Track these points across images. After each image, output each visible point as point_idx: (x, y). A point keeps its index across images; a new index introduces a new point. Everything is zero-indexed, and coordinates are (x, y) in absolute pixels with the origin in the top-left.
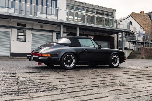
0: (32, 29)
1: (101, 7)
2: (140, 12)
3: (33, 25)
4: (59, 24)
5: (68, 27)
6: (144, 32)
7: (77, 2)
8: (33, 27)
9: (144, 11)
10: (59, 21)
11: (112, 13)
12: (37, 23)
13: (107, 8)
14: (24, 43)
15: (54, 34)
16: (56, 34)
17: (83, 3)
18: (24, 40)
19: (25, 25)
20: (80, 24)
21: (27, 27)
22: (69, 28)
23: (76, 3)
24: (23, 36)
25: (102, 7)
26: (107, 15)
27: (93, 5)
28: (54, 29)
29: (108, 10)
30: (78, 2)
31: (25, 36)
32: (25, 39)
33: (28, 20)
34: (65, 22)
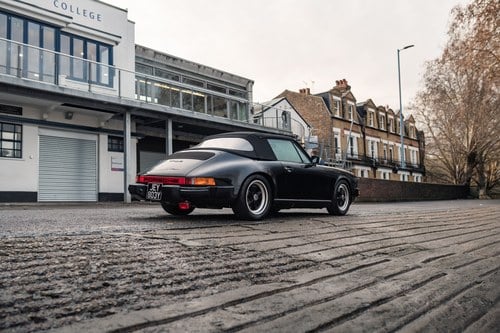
0: (42, 123)
1: (218, 71)
2: (301, 91)
3: (43, 109)
4: (119, 111)
5: (139, 121)
6: (315, 139)
7: (160, 54)
8: (45, 117)
9: (309, 90)
10: (122, 103)
11: (245, 89)
12: (58, 104)
13: (232, 75)
14: (16, 162)
15: (104, 139)
16: (109, 137)
17: (175, 59)
18: (18, 154)
19: (19, 111)
20: (177, 113)
21: (25, 115)
22: (142, 122)
23: (157, 56)
24: (14, 141)
25: (222, 73)
26: (232, 93)
27: (199, 66)
28: (103, 125)
29: (235, 80)
30: (164, 55)
31: (21, 142)
32: (21, 150)
33: (34, 96)
34: (138, 106)
